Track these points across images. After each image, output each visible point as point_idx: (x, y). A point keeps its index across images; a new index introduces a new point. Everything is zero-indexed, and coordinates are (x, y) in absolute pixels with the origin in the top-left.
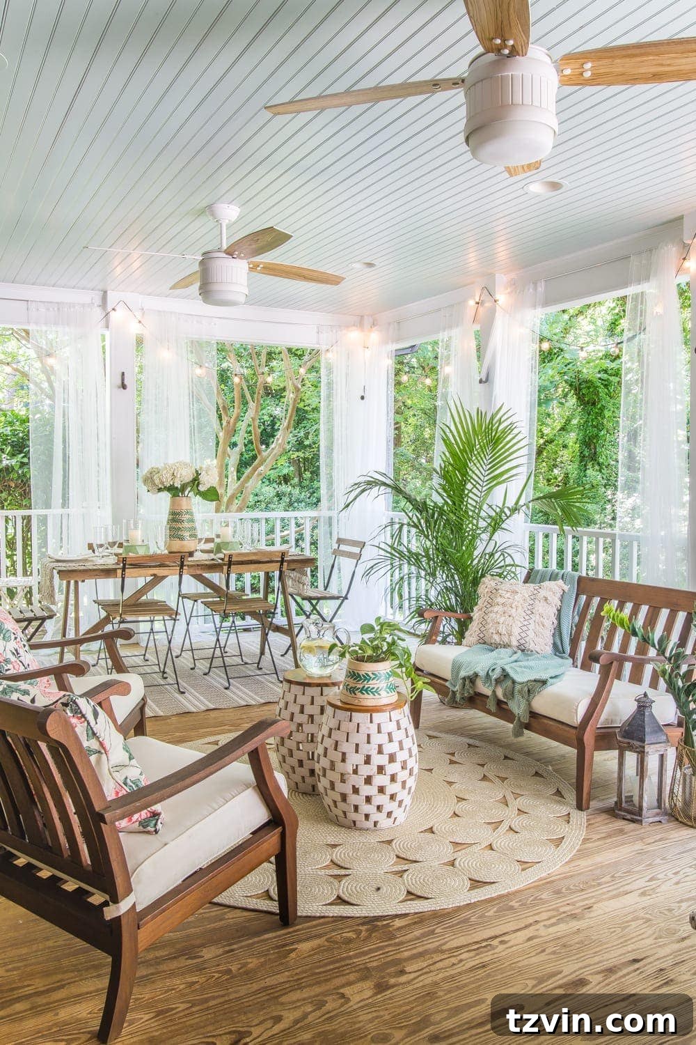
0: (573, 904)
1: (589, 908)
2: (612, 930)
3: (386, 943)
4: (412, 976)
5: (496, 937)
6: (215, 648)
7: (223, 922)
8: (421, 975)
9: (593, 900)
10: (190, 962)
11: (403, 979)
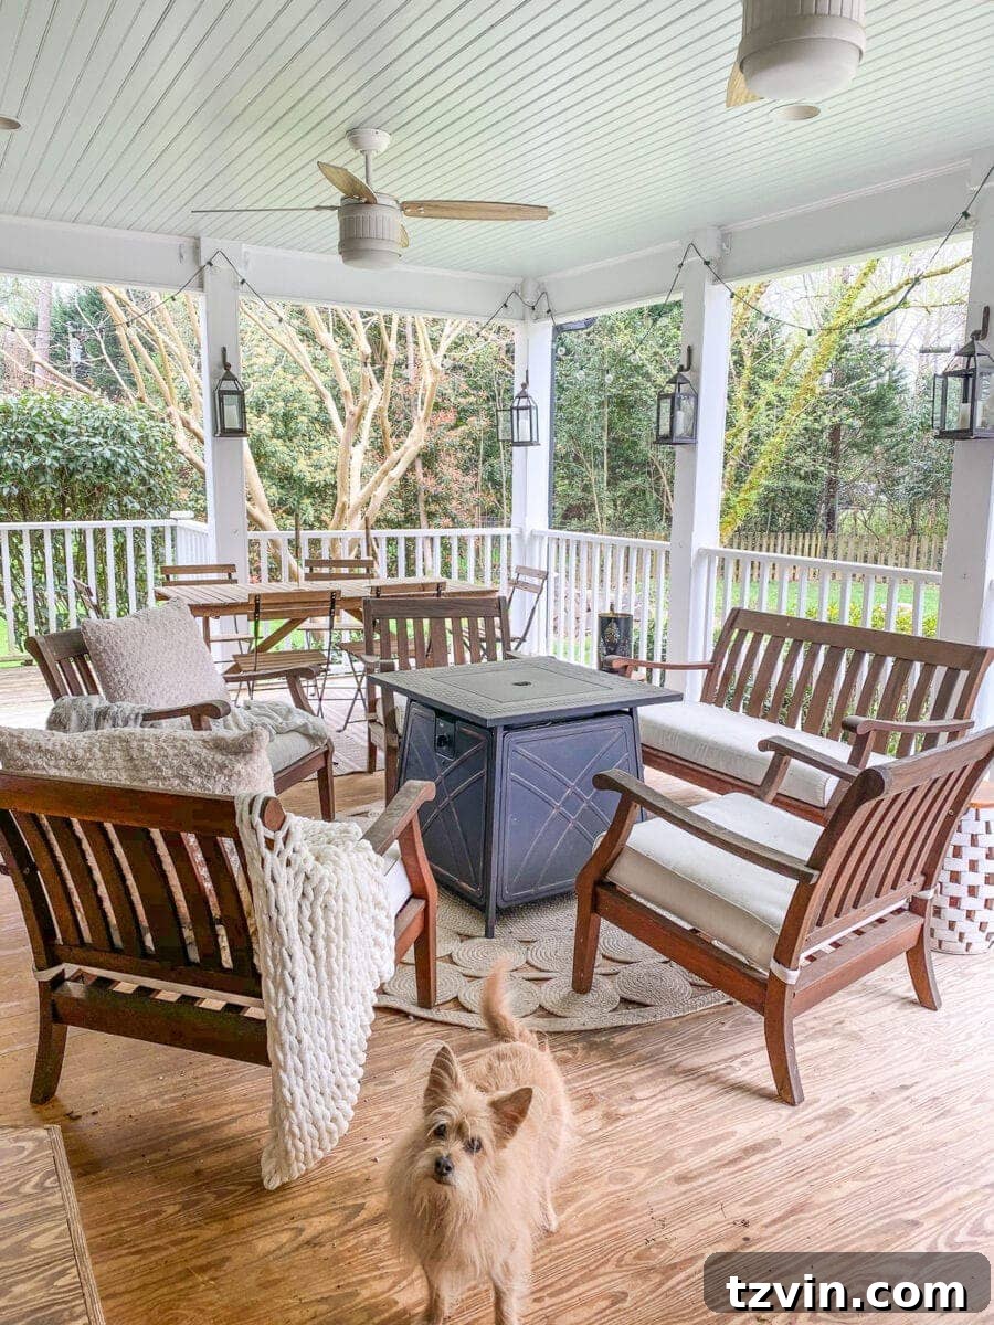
0: (822, 1017)
1: (841, 1023)
2: (872, 1050)
3: (608, 1064)
4: (646, 1103)
5: (737, 1057)
6: (355, 699)
7: (411, 1040)
8: (654, 1103)
9: (843, 1014)
10: (381, 1088)
11: (635, 1107)
